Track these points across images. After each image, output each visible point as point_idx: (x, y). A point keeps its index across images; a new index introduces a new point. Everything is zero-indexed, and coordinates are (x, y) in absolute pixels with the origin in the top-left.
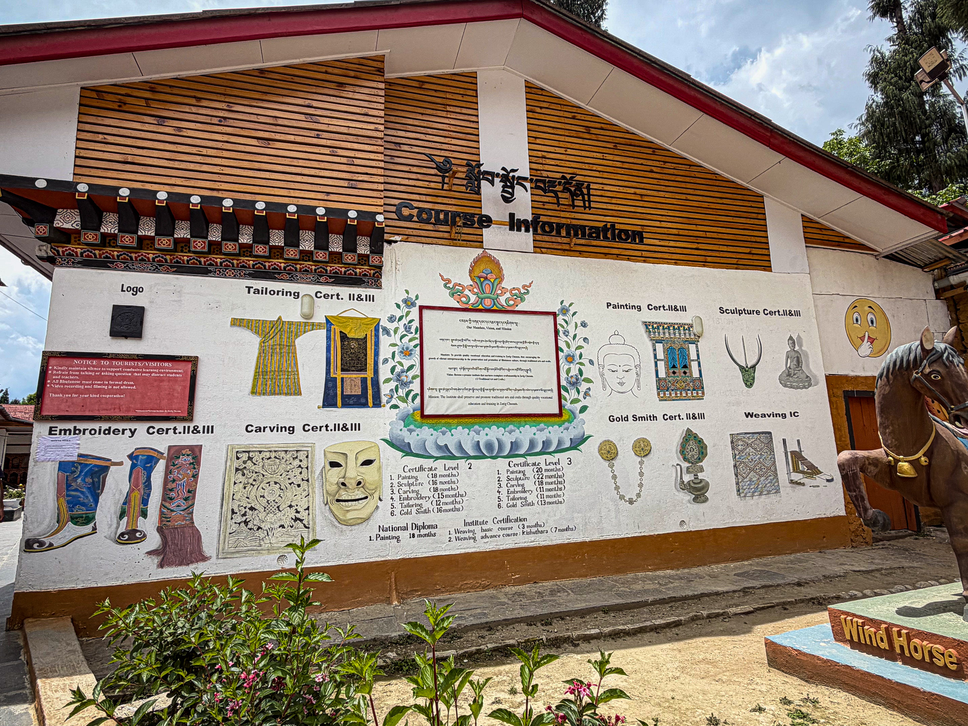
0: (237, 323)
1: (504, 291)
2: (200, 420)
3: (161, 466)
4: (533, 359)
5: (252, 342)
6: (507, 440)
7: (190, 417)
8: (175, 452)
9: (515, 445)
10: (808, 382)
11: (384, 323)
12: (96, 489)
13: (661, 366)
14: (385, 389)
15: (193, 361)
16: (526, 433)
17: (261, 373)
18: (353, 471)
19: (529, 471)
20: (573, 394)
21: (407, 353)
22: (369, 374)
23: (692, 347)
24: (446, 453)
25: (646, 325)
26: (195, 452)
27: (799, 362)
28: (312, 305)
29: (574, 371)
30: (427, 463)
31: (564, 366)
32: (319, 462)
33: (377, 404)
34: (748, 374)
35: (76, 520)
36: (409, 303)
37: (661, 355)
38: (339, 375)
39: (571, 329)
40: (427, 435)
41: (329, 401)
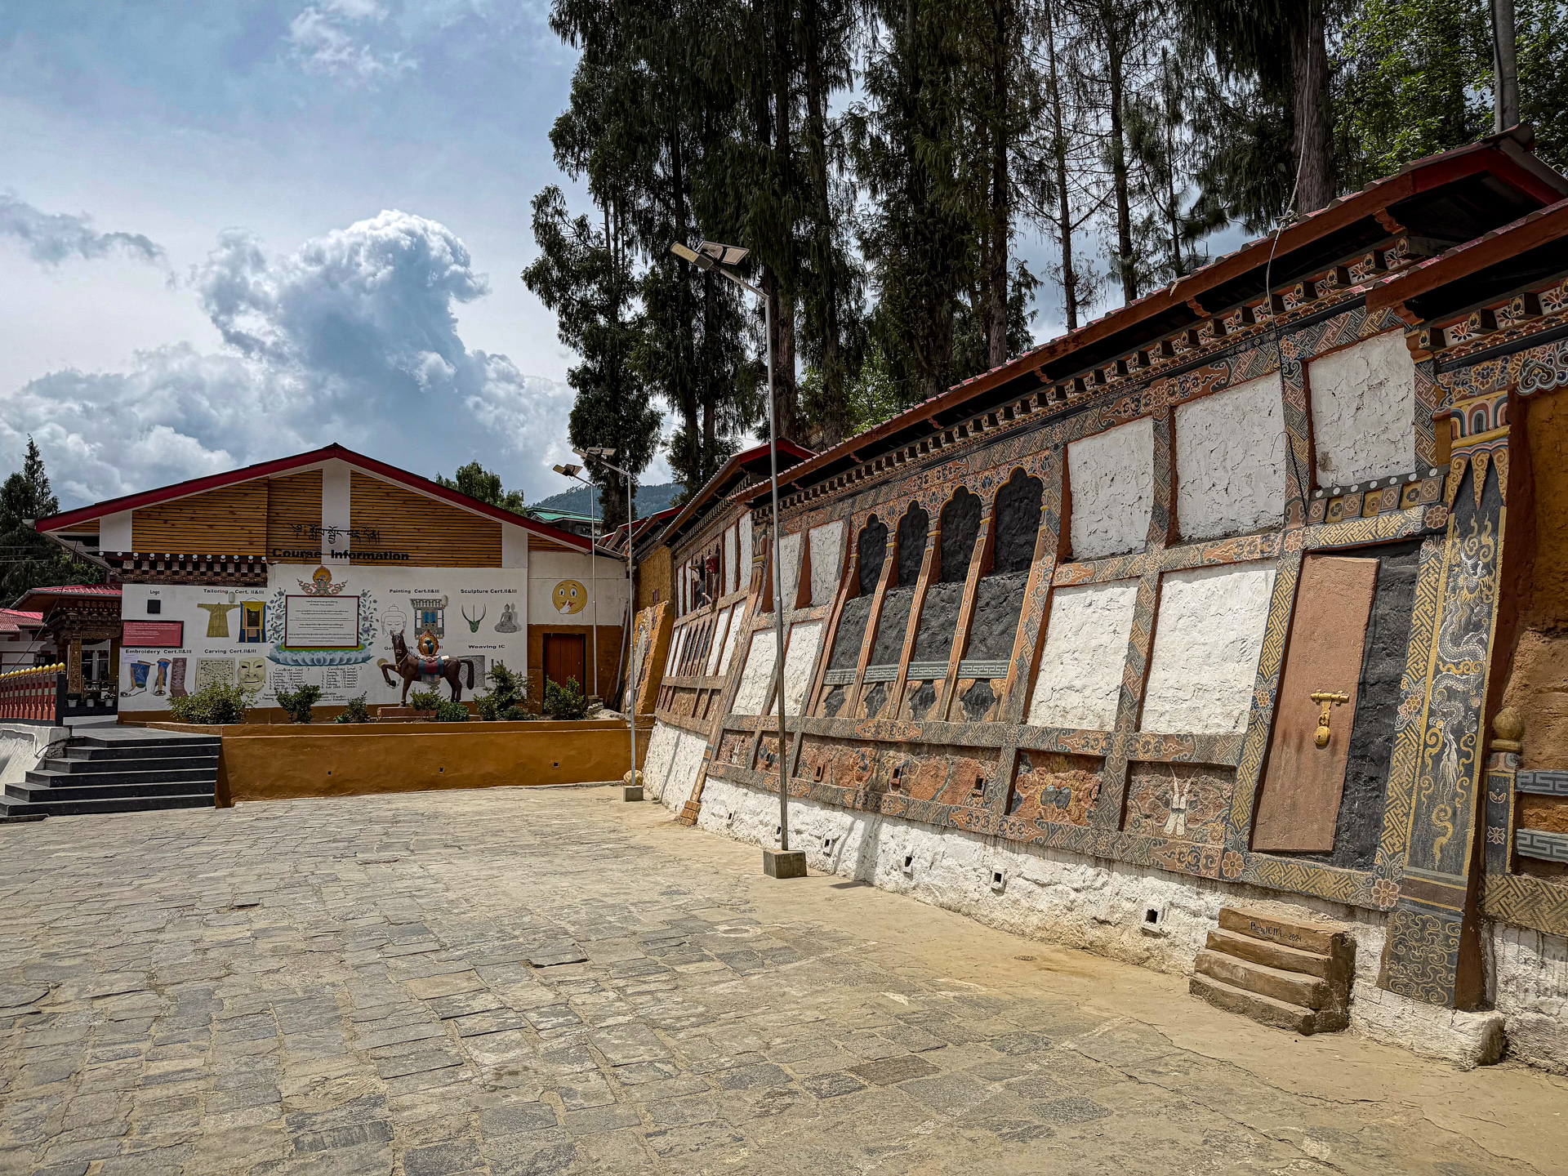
0: (200, 606)
1: (331, 586)
2: (185, 648)
3: (170, 666)
4: (344, 620)
5: (206, 614)
6: (328, 658)
7: (181, 647)
8: (176, 661)
9: (332, 660)
10: (515, 629)
11: (268, 604)
12: (146, 674)
13: (419, 622)
14: (268, 634)
15: (182, 623)
16: (338, 655)
17: (211, 627)
18: (253, 670)
19: (338, 672)
20: (366, 636)
21: (279, 617)
22: (261, 628)
23: (440, 612)
24: (296, 663)
25: (412, 600)
26: (184, 661)
27: (510, 618)
28: (234, 597)
29: (367, 624)
30: (287, 667)
31: (361, 622)
32: (237, 666)
33: (264, 641)
34: (474, 626)
35: (139, 686)
36: (281, 594)
37: (419, 616)
38: (246, 628)
39: (367, 604)
40: (288, 655)
41: (242, 640)
